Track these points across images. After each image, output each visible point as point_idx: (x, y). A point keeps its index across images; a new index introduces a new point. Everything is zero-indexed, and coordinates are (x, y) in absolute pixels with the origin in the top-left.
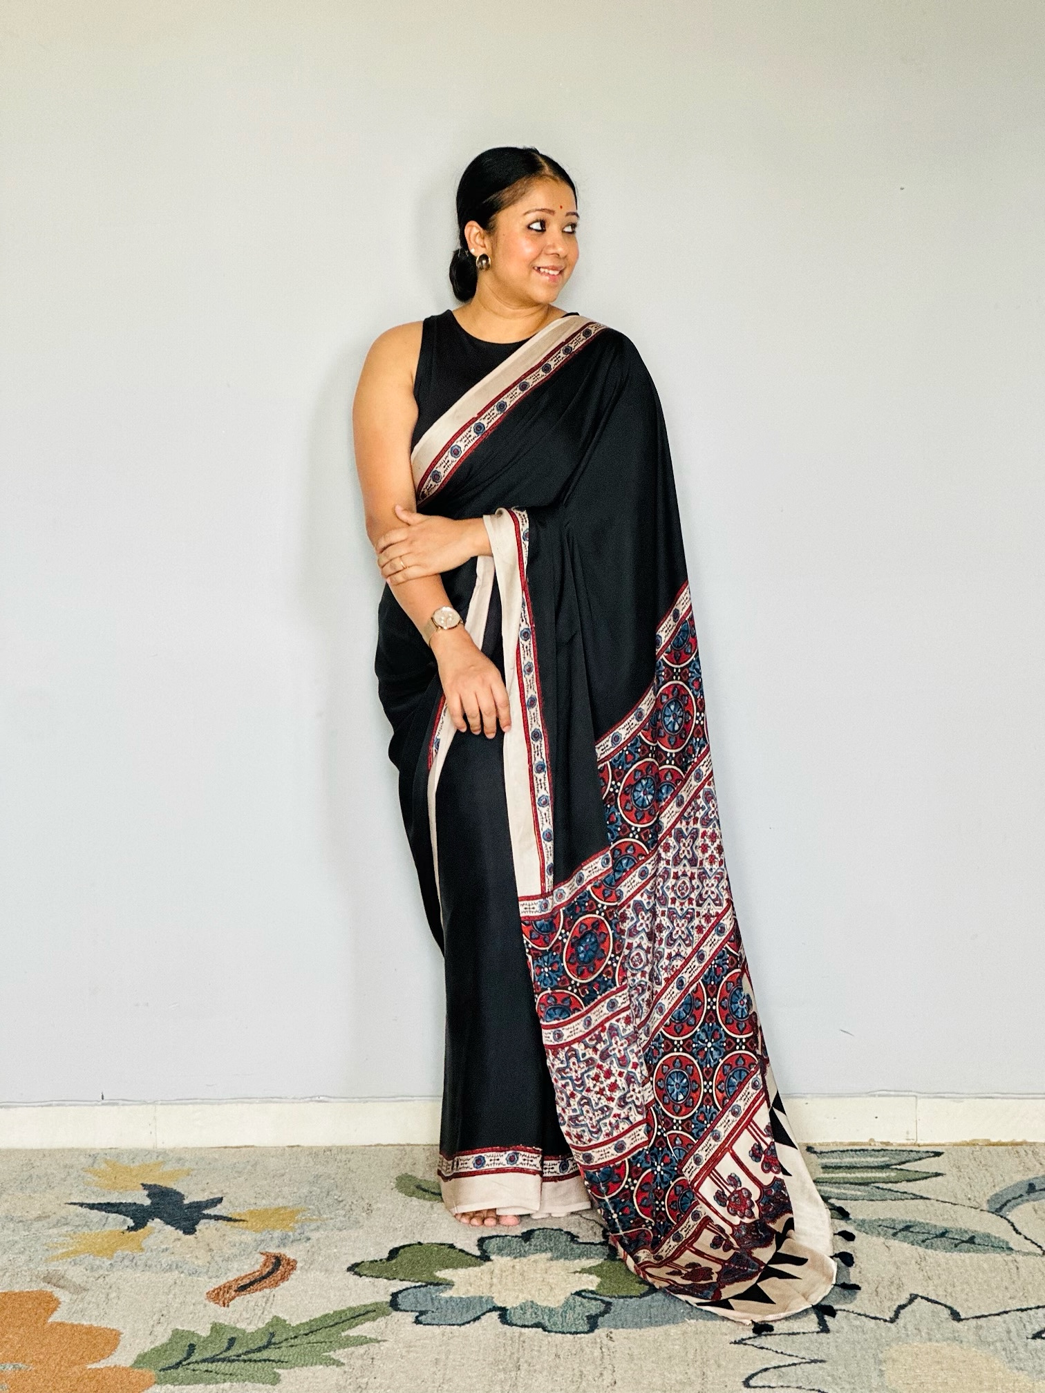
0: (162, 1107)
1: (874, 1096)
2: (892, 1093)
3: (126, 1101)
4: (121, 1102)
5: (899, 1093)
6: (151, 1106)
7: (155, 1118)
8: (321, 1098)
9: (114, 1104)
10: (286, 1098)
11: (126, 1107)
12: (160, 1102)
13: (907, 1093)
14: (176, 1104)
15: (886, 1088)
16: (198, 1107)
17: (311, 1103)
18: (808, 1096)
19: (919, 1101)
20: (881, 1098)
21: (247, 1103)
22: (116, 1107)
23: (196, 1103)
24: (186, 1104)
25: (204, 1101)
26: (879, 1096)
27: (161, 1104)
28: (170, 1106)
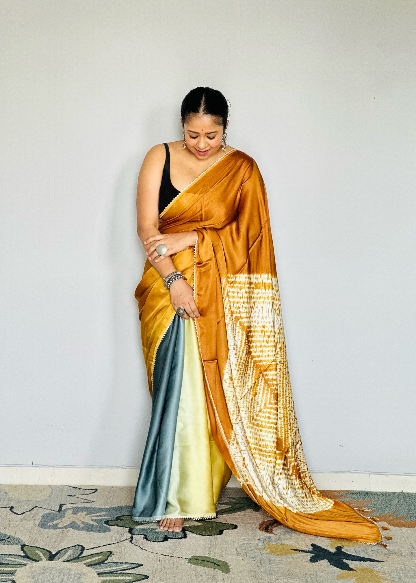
0: (57, 468)
1: (352, 473)
2: (360, 472)
3: (43, 466)
4: (40, 466)
5: (362, 472)
6: (52, 468)
7: (54, 473)
8: (123, 467)
9: (38, 467)
10: (109, 466)
11: (42, 468)
12: (56, 466)
13: (366, 472)
14: (63, 467)
15: (357, 470)
16: (72, 469)
17: (119, 469)
18: (325, 472)
19: (371, 476)
20: (355, 474)
21: (92, 468)
22: (38, 468)
23: (71, 467)
24: (67, 467)
25: (74, 466)
26: (354, 473)
27: (57, 467)
28: (60, 468)
